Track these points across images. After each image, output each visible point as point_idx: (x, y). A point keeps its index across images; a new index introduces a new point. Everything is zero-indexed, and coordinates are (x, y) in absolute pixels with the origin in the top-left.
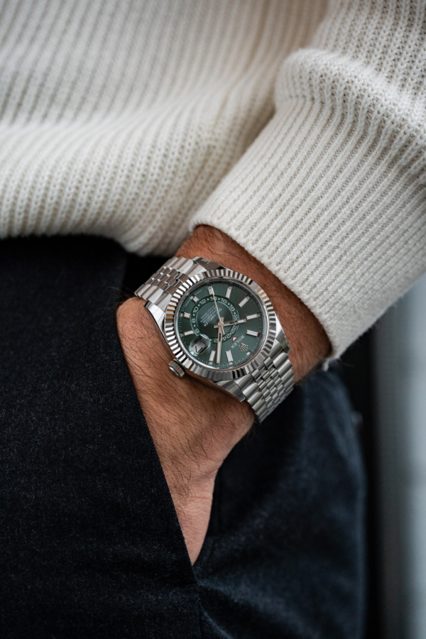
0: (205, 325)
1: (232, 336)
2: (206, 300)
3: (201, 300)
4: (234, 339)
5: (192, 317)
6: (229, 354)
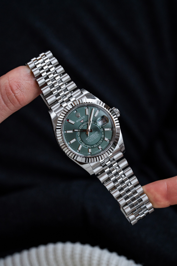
0: (97, 132)
1: (83, 123)
2: (93, 146)
4: (82, 121)
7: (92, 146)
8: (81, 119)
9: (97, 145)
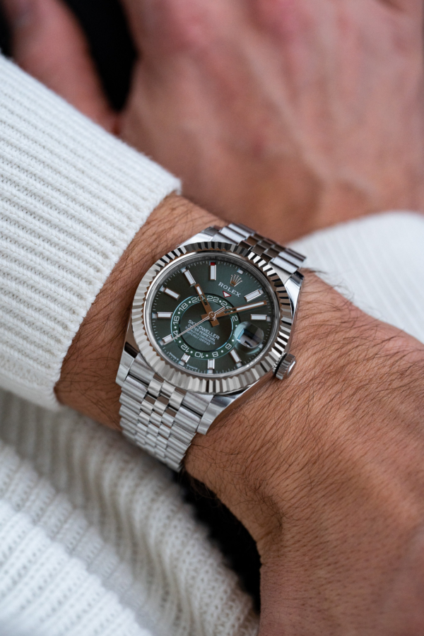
0: (218, 337)
1: (223, 298)
2: (182, 344)
3: (184, 352)
4: (226, 295)
5: (211, 358)
6: (250, 297)
7: (180, 342)
8: (231, 290)
9: (189, 350)
